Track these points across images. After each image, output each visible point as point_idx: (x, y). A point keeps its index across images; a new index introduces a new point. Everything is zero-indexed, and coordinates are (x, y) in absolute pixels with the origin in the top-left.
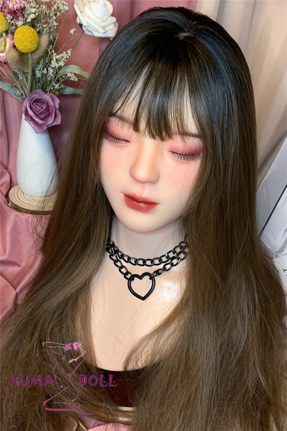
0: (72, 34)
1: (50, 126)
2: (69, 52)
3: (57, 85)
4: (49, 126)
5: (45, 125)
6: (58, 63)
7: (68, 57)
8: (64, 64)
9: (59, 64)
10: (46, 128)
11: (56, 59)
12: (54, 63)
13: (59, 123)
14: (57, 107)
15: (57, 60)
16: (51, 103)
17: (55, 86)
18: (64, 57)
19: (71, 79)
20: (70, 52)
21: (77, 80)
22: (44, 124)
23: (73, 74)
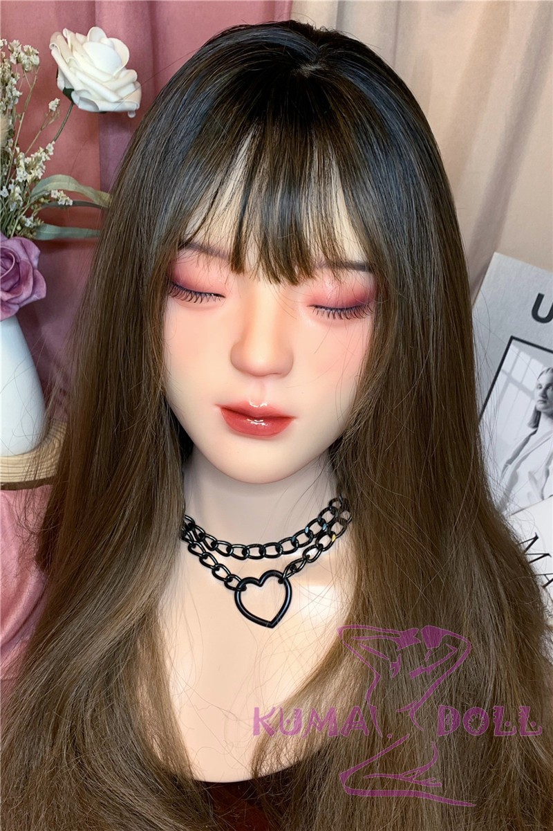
0: (54, 109)
1: (25, 303)
2: (50, 147)
3: (30, 220)
4: (22, 305)
5: (14, 304)
6: (31, 173)
7: (48, 158)
8: (42, 174)
9: (33, 175)
10: (16, 308)
11: (25, 164)
12: (22, 173)
13: (43, 295)
14: (35, 263)
15: (27, 167)
16: (23, 257)
17: (25, 222)
18: (41, 158)
19: (59, 203)
20: (53, 148)
21: (71, 204)
22: (13, 301)
23: (62, 192)
